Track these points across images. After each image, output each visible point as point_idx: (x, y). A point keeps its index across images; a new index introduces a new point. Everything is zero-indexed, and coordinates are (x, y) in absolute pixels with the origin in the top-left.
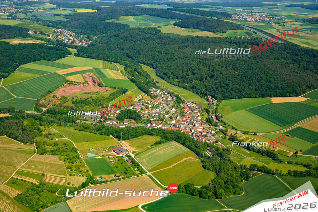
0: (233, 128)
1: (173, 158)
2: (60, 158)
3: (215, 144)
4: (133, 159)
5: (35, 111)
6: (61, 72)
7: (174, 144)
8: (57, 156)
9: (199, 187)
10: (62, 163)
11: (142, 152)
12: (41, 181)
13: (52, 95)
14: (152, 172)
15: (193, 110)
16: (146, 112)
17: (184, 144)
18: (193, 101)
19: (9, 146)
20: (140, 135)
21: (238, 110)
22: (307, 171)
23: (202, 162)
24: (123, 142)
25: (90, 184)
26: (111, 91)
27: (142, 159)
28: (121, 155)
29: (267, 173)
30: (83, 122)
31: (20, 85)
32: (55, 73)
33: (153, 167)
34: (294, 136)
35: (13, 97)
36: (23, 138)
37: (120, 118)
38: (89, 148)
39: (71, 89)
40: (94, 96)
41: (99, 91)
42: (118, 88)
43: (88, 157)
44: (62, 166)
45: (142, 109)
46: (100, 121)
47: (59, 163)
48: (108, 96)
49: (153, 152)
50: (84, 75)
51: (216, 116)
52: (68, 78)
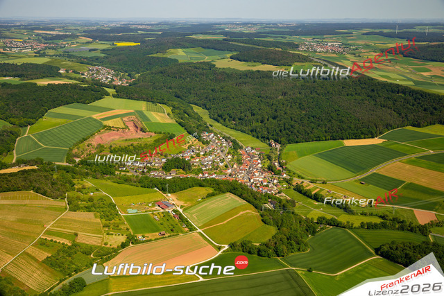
0: (299, 177)
1: (228, 212)
2: (95, 215)
3: (277, 196)
4: (181, 214)
5: (67, 162)
6: (97, 116)
7: (230, 196)
8: (92, 213)
9: (258, 245)
10: (98, 220)
11: (191, 207)
12: (74, 241)
13: (86, 143)
14: (203, 229)
15: (252, 156)
16: (197, 160)
17: (240, 196)
18: (253, 146)
19: (37, 202)
20: (190, 187)
21: (305, 155)
22: (382, 222)
23: (262, 216)
24: (169, 195)
25: (131, 244)
26: (155, 136)
27: (191, 214)
28: (167, 210)
29: (337, 226)
30: (123, 173)
31: (49, 133)
32: (90, 118)
33: (205, 222)
34: (369, 183)
35: (42, 146)
36: (52, 193)
37: (166, 168)
38: (129, 203)
39: (109, 136)
40: (135, 144)
41: (141, 137)
42: (164, 133)
43: (128, 213)
44: (99, 224)
45: (192, 157)
46: (143, 172)
47: (95, 221)
48: (152, 142)
49: (204, 205)
50: (124, 119)
51: (279, 163)
52: (105, 123)
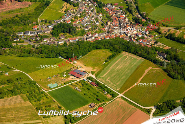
0: (164, 25)
1: (135, 71)
2: (22, 97)
4: (96, 81)
7: (126, 55)
8: (19, 96)
9: (179, 101)
10: (28, 103)
11: (101, 71)
14: (123, 93)
15: (116, 12)
16: (78, 23)
18: (111, 2)
20: (89, 51)
24: (76, 62)
27: (105, 79)
28: (82, 79)
33: (121, 86)
38: (45, 77)
40: (19, 14)
41: (22, 7)
42: (40, 1)
43: (50, 88)
44: (30, 107)
45: (72, 21)
46: (37, 40)
47: (26, 105)
48: (33, 11)
49: (111, 68)
51: (141, 15)
